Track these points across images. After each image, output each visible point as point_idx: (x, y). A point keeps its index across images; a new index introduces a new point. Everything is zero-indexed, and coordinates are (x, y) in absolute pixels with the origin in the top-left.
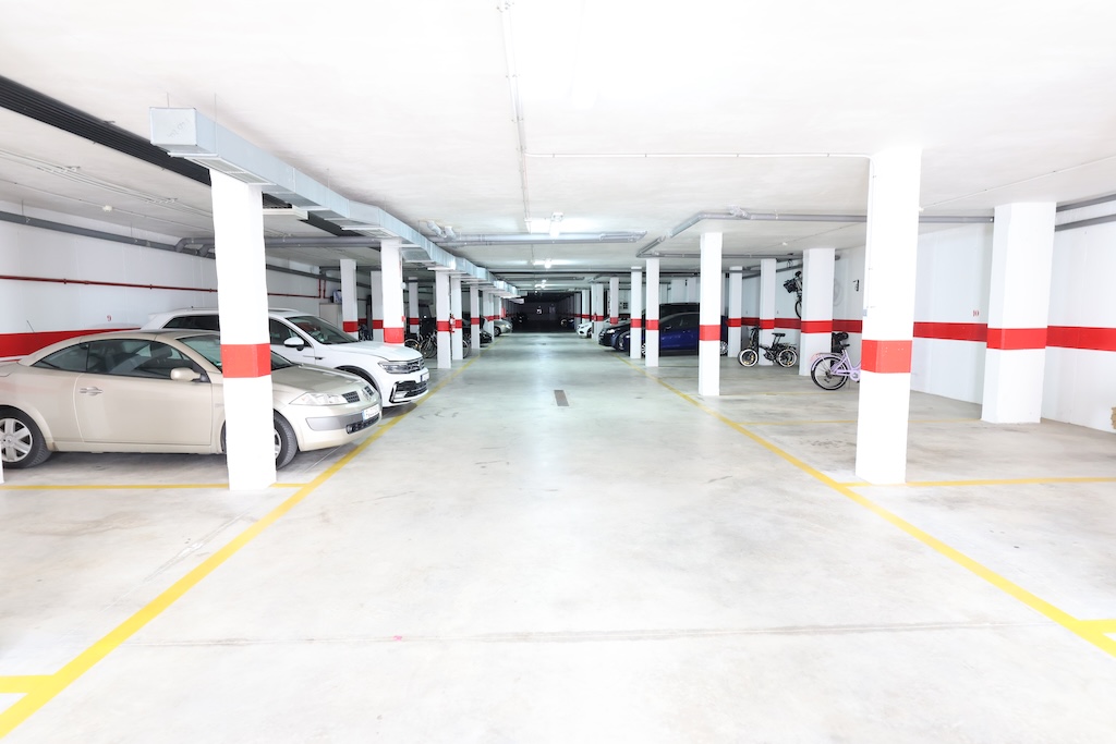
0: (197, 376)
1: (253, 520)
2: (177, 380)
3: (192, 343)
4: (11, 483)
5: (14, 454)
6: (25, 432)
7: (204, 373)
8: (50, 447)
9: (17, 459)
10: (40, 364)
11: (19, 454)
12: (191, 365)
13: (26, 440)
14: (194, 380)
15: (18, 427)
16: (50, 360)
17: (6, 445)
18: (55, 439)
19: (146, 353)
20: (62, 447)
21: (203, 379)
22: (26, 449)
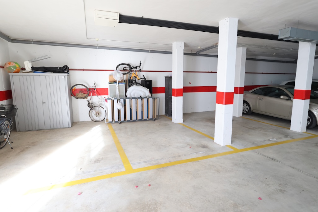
0: (288, 98)
1: (293, 138)
2: (282, 99)
3: (288, 89)
4: (243, 117)
5: (245, 111)
6: (248, 107)
7: (290, 97)
8: (252, 111)
9: (245, 112)
10: (253, 92)
11: (246, 111)
12: (287, 95)
13: (247, 109)
14: (287, 99)
15: (247, 106)
16: (255, 91)
17: (244, 109)
18: (253, 109)
19: (277, 91)
20: (254, 111)
21: (289, 99)
22: (247, 111)
